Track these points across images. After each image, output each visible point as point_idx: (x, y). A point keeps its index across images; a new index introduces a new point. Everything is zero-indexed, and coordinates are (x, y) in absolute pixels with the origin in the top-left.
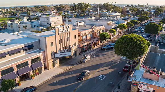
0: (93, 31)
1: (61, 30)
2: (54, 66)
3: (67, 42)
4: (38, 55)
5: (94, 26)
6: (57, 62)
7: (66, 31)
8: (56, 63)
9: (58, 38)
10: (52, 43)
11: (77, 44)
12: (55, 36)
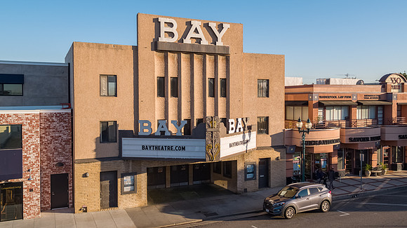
0: (386, 100)
1: (173, 30)
2: (114, 203)
5: (395, 75)
6: (134, 184)
7: (204, 42)
8: (127, 189)
9: (153, 67)
10: (109, 77)
11: (277, 126)
12: (137, 48)
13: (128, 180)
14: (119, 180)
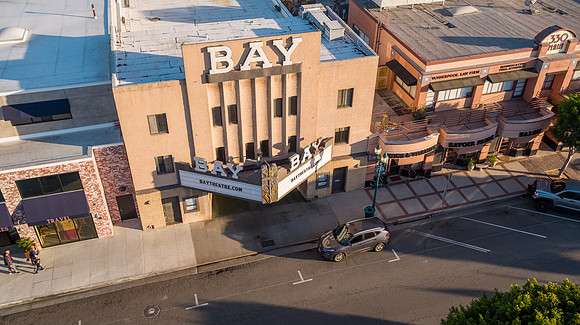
0: (534, 67)
1: (227, 59)
2: (179, 219)
3: (276, 120)
4: (60, 164)
5: (561, 32)
6: (196, 204)
7: (268, 65)
8: (190, 208)
9: (206, 99)
10: (158, 116)
11: (360, 132)
12: (183, 82)
13: (190, 201)
14: (181, 203)
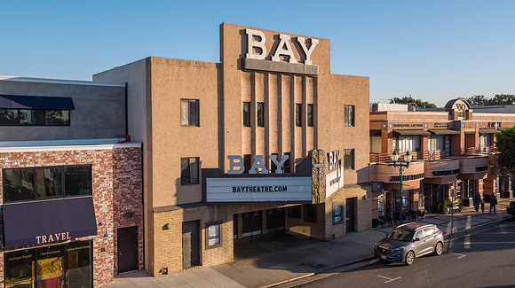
0: (455, 126)
1: (261, 45)
2: (196, 260)
3: (297, 130)
4: (71, 148)
5: (460, 101)
6: (219, 236)
7: (293, 60)
9: (237, 89)
10: (191, 102)
11: (362, 161)
12: (221, 66)
13: (212, 230)
14: (203, 231)
